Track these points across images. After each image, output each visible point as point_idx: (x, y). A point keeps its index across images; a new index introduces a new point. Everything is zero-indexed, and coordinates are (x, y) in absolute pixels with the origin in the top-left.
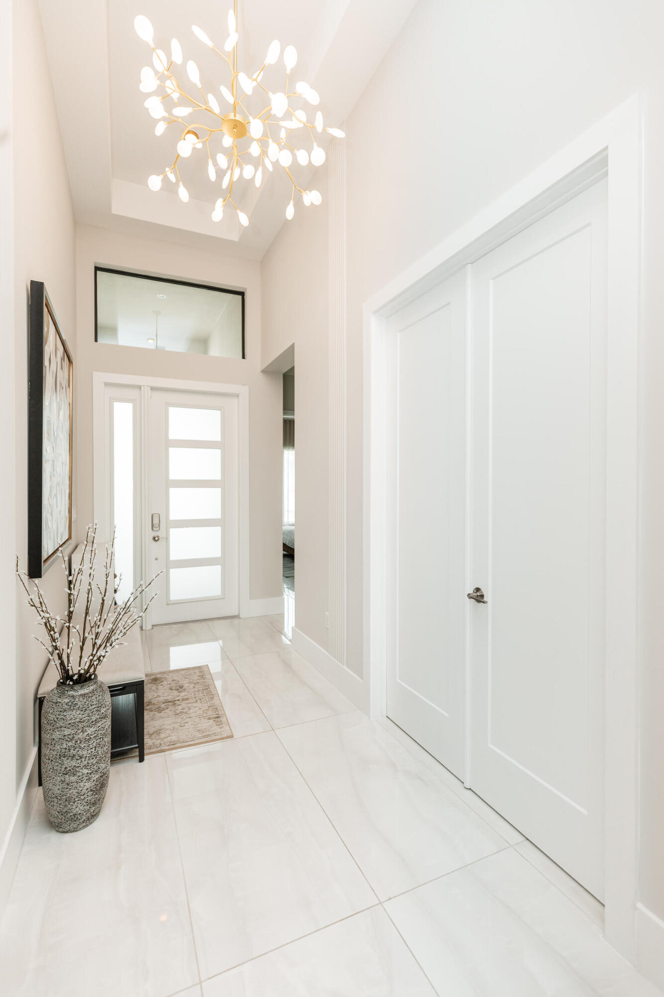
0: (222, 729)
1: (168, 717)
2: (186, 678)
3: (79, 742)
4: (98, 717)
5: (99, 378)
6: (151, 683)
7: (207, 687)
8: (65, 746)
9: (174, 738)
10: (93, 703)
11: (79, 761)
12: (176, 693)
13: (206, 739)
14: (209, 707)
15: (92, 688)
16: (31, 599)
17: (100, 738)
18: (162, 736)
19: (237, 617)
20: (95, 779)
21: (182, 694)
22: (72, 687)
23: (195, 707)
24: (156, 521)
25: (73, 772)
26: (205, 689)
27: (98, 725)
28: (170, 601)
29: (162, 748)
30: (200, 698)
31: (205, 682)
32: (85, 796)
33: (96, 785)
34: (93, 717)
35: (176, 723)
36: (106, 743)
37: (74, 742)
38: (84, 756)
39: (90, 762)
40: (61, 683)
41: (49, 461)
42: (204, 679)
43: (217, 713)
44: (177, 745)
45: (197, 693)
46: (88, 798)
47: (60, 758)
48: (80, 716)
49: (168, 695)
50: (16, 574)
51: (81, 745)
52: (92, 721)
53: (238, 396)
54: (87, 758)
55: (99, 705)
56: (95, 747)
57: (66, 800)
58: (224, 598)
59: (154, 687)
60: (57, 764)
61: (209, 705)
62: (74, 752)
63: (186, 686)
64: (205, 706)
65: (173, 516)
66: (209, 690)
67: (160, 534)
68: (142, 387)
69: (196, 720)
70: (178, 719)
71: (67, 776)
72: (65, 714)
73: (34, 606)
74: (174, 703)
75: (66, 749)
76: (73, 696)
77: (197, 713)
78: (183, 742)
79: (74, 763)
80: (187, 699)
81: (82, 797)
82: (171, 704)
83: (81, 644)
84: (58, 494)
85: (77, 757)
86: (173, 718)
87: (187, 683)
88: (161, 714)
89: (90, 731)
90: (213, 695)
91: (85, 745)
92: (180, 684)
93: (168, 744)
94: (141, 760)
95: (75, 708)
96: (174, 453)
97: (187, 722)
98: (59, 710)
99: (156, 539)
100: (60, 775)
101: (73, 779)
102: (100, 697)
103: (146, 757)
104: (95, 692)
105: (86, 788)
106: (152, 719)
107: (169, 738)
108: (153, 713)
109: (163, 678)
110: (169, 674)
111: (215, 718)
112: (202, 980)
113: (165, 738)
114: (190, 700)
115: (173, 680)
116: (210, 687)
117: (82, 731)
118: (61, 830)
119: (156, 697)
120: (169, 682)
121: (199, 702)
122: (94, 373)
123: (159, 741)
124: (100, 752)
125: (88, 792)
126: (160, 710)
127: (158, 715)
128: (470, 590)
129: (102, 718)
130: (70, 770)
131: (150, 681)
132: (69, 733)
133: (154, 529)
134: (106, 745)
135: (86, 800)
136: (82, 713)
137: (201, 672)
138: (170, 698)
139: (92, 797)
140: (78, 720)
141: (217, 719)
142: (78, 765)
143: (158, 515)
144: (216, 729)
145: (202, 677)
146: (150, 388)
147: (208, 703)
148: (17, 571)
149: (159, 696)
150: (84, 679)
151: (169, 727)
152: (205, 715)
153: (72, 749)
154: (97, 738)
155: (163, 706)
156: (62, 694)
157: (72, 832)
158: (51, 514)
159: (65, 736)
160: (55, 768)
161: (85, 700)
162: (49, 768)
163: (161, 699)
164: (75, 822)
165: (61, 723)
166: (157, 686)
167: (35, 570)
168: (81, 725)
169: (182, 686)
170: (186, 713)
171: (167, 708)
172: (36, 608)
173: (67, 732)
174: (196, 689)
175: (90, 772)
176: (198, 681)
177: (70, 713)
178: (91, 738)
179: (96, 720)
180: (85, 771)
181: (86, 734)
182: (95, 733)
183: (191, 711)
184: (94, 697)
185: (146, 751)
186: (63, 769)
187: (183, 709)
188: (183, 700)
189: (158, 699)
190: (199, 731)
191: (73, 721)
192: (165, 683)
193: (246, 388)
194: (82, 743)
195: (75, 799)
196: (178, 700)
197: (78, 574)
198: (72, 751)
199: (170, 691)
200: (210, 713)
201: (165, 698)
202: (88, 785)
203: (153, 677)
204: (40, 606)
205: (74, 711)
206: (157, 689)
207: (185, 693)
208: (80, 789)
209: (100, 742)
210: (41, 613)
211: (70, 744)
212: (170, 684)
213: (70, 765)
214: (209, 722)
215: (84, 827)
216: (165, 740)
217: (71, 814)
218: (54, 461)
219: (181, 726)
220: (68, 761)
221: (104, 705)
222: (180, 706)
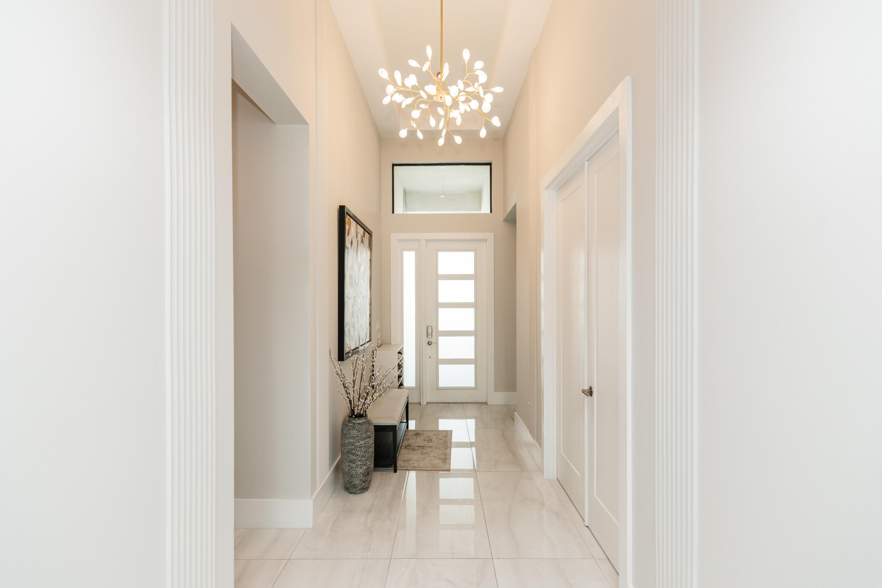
0: (445, 466)
1: (417, 454)
2: (436, 436)
3: (356, 447)
4: (366, 436)
5: (395, 237)
6: (414, 435)
7: (446, 443)
8: (350, 448)
9: (416, 465)
10: (363, 428)
11: (356, 457)
12: (426, 442)
13: (433, 469)
14: (442, 453)
15: (364, 421)
16: (337, 371)
17: (367, 448)
18: (410, 462)
19: (486, 403)
20: (364, 468)
21: (430, 444)
22: (354, 418)
23: (434, 452)
24: (430, 331)
25: (353, 461)
26: (444, 443)
27: (366, 440)
28: (439, 387)
29: (408, 468)
30: (439, 447)
31: (446, 439)
32: (359, 476)
33: (364, 472)
34: (363, 436)
35: (420, 458)
36: (371, 452)
37: (354, 446)
38: (359, 455)
39: (362, 459)
40: (350, 416)
41: (351, 298)
42: (446, 438)
43: (446, 457)
44: (416, 469)
45: (438, 445)
46: (361, 478)
47: (348, 453)
48: (357, 433)
49: (422, 443)
50: (330, 358)
51: (357, 449)
52: (362, 437)
53: (486, 240)
54: (360, 456)
55: (367, 430)
56: (364, 452)
57: (351, 476)
58: (476, 389)
59: (415, 437)
60: (347, 456)
61: (443, 452)
62: (354, 452)
63: (434, 440)
64: (441, 452)
65: (441, 328)
66: (447, 444)
67: (433, 340)
68: (420, 240)
69: (432, 458)
70: (422, 456)
71: (351, 463)
72: (350, 431)
73: (338, 374)
74: (423, 447)
75: (350, 449)
76: (354, 423)
77: (434, 455)
78: (420, 468)
79: (354, 457)
80: (431, 447)
81: (358, 476)
82: (421, 448)
83: (358, 396)
84: (359, 315)
85: (355, 454)
86: (420, 455)
87: (435, 438)
88: (414, 452)
89: (362, 442)
90: (448, 447)
91: (359, 449)
92: (431, 438)
93: (412, 467)
94: (395, 471)
95: (355, 429)
96: (442, 284)
97: (426, 459)
98: (348, 429)
99: (430, 343)
100: (348, 462)
101: (354, 465)
102: (367, 426)
103: (398, 471)
104: (365, 423)
105: (359, 472)
106: (408, 454)
107: (413, 464)
108: (409, 450)
109: (422, 433)
110: (427, 432)
111: (443, 459)
112: (392, 558)
113: (411, 464)
114: (433, 448)
115: (427, 436)
116: (448, 442)
117: (358, 442)
118: (349, 491)
119: (414, 443)
120: (424, 437)
121: (438, 449)
122: (391, 233)
123: (408, 465)
124: (367, 455)
125: (361, 474)
126: (414, 450)
127: (412, 452)
128: (586, 388)
129: (368, 437)
130: (352, 460)
131: (414, 434)
132: (352, 441)
133: (429, 337)
134: (370, 453)
135: (360, 478)
136: (358, 432)
137: (446, 434)
138: (422, 445)
139: (363, 478)
140: (356, 435)
141: (444, 460)
142: (356, 459)
143: (431, 327)
144: (441, 465)
145: (445, 437)
146: (425, 240)
147: (443, 451)
148: (330, 356)
149: (416, 443)
150: (360, 416)
151: (416, 459)
152: (438, 457)
153: (353, 450)
154: (365, 447)
155: (416, 448)
156: (350, 422)
157: (354, 494)
158: (353, 327)
159: (350, 442)
160: (346, 458)
161: (359, 426)
162: (344, 458)
163: (417, 444)
164: (355, 489)
165: (347, 436)
166: (417, 437)
167: (341, 356)
168: (357, 438)
169: (432, 440)
170: (428, 454)
171: (418, 450)
172: (339, 376)
173: (351, 440)
174: (439, 442)
175: (361, 464)
176: (442, 438)
177: (352, 431)
178: (362, 446)
179: (365, 438)
180: (359, 463)
181: (360, 444)
182: (364, 444)
183: (431, 453)
184: (364, 425)
185: (398, 468)
186: (349, 459)
187: (426, 452)
188: (429, 447)
189: (415, 444)
190: (432, 464)
191: (354, 436)
192: (422, 436)
193: (492, 234)
194: (358, 448)
195: (355, 476)
196: (426, 447)
197: (357, 359)
198: (353, 451)
199: (424, 441)
200: (442, 456)
201: (419, 444)
202: (361, 471)
203: (417, 432)
204: (341, 375)
205: (354, 431)
206: (417, 439)
207: (432, 444)
208: (357, 472)
209: (367, 450)
210: (341, 378)
211: (352, 447)
212: (425, 437)
213: (352, 458)
214: (439, 461)
215: (361, 493)
216: (411, 465)
217: (353, 484)
218: (355, 297)
219: (422, 460)
220: (352, 455)
221: (369, 431)
222: (426, 450)
